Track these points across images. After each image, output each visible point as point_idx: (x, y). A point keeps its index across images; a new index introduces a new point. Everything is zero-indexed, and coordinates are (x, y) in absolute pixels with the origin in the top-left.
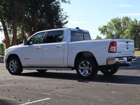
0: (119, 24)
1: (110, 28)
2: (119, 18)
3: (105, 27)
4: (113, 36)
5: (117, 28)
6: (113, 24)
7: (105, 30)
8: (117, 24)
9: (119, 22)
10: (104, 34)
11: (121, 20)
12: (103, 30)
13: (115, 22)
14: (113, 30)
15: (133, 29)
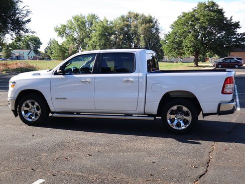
0: (83, 23)
1: (71, 28)
2: (83, 15)
3: (64, 26)
4: (75, 39)
5: (80, 29)
6: (75, 24)
7: (64, 30)
8: (81, 23)
9: (83, 21)
10: (62, 36)
11: (86, 19)
12: (61, 32)
13: (78, 21)
14: (75, 32)
15: (103, 32)
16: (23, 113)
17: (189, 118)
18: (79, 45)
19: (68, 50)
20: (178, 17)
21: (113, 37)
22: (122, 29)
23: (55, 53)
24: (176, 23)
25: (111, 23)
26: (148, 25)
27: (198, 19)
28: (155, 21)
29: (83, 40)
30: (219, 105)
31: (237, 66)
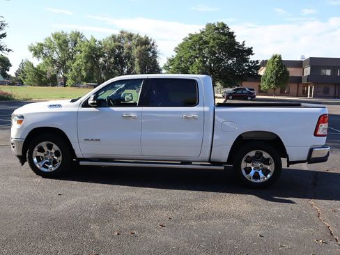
0: (66, 42)
1: (50, 48)
2: (65, 32)
3: (41, 45)
4: (55, 62)
5: (62, 49)
6: (56, 42)
7: (41, 50)
8: (62, 42)
9: (65, 40)
10: (39, 57)
11: (68, 37)
12: (37, 51)
13: (59, 39)
14: (55, 52)
15: (89, 53)
16: (35, 160)
17: (271, 168)
18: (60, 68)
19: (45, 74)
20: (184, 39)
21: (101, 60)
22: (113, 51)
23: (29, 77)
24: (181, 46)
25: (100, 43)
26: (143, 47)
27: (207, 43)
28: (152, 42)
29: (64, 63)
30: (311, 151)
31: (249, 98)
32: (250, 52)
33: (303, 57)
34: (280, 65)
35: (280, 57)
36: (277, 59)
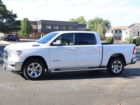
30: (132, 60)
31: (16, 40)
32: (15, 16)
33: (36, 19)
34: (29, 23)
35: (28, 19)
36: (26, 20)
